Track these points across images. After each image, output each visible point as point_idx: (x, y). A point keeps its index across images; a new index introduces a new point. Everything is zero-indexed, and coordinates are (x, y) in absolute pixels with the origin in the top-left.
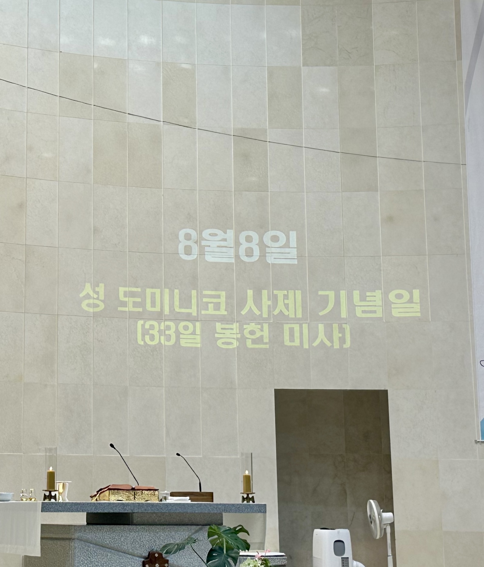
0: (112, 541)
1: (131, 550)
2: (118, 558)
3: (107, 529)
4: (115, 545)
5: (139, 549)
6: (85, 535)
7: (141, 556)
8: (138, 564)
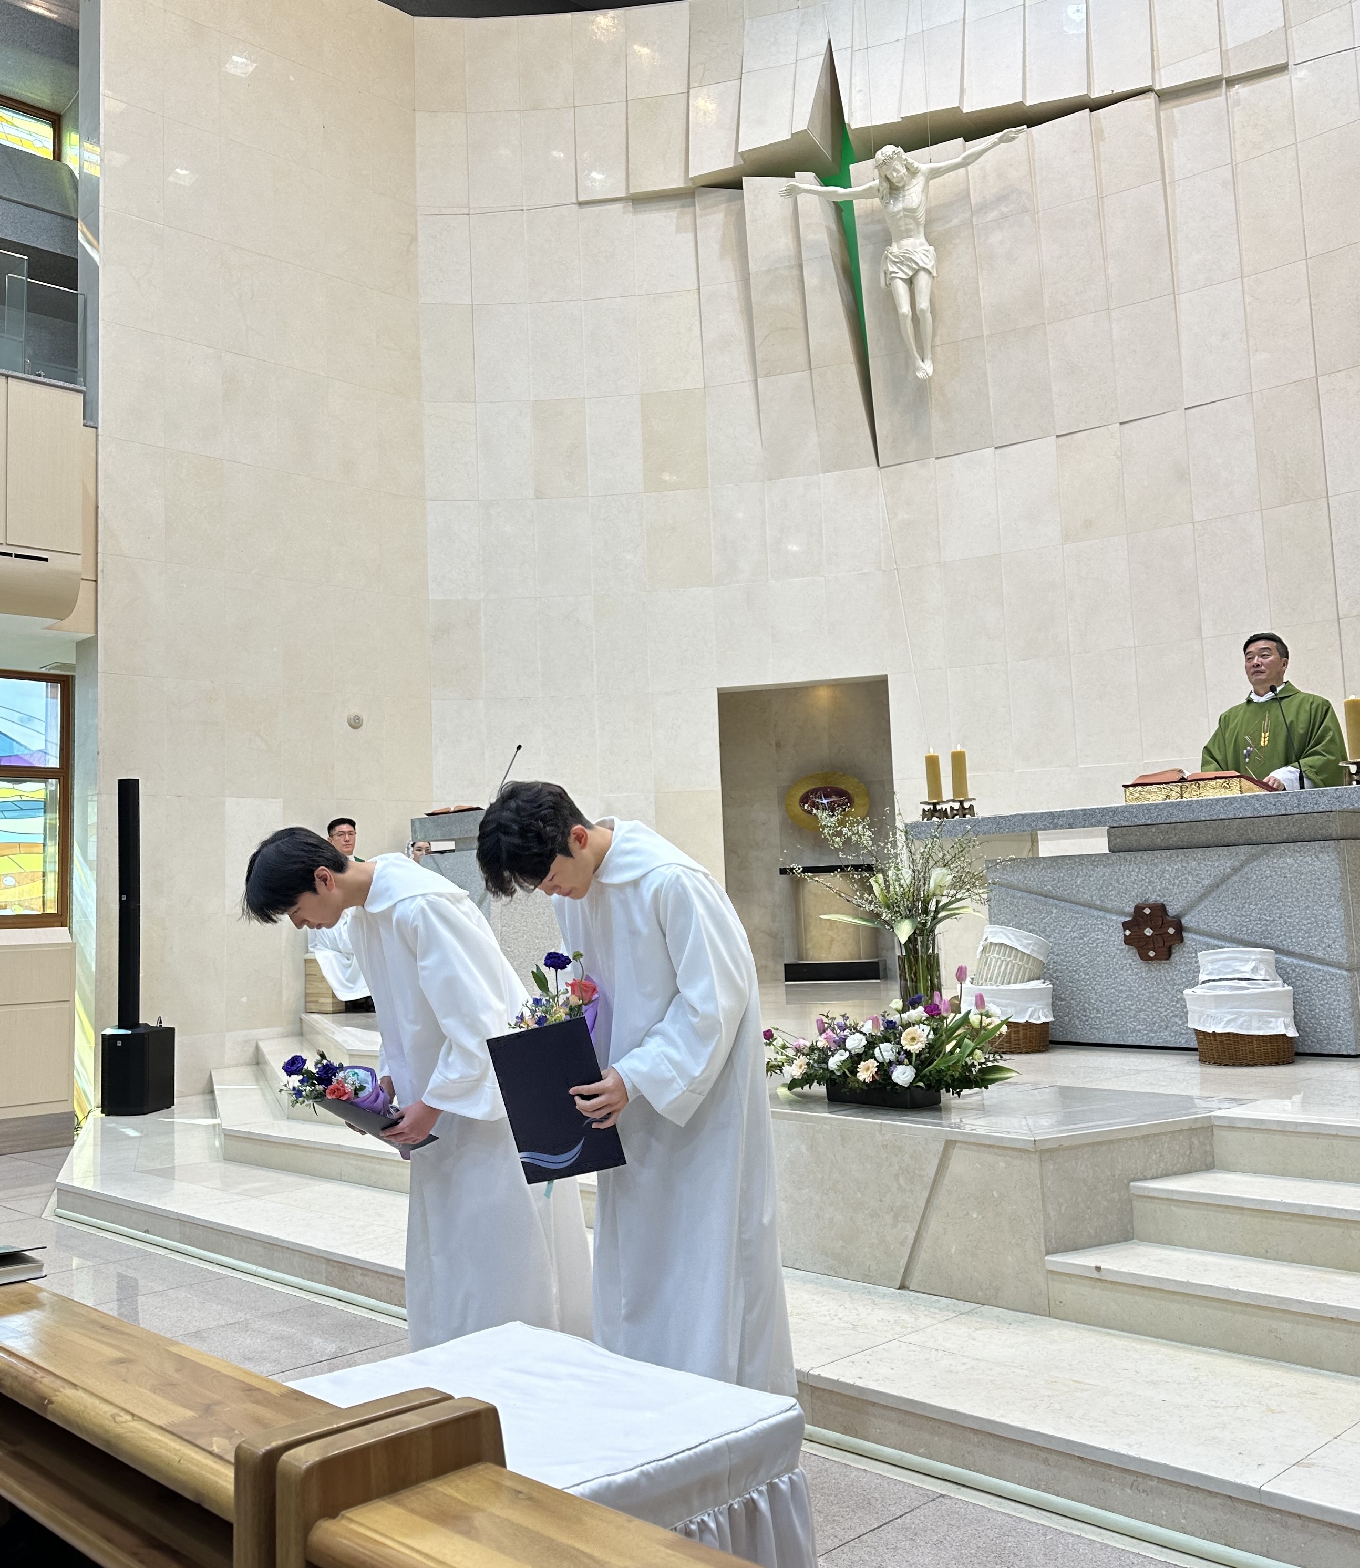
0: (1059, 885)
1: (1098, 902)
2: (1073, 916)
4: (1064, 892)
5: (1115, 899)
6: (1004, 877)
7: (1123, 914)
8: (1115, 929)
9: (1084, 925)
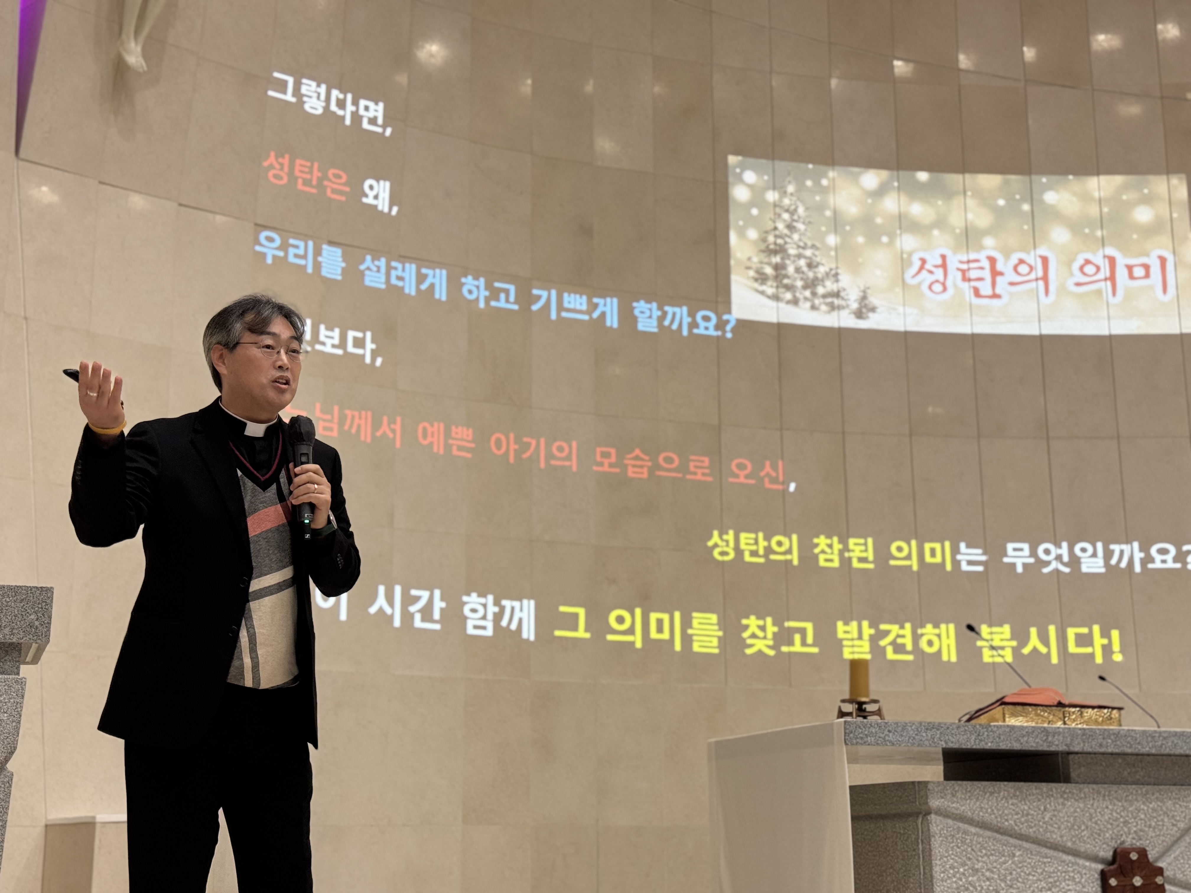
0: (1023, 820)
1: (1069, 844)
2: (1039, 861)
3: (1008, 791)
4: (1031, 830)
5: (1089, 840)
6: (954, 805)
7: (1095, 859)
8: (1089, 878)
9: (1054, 872)
